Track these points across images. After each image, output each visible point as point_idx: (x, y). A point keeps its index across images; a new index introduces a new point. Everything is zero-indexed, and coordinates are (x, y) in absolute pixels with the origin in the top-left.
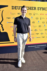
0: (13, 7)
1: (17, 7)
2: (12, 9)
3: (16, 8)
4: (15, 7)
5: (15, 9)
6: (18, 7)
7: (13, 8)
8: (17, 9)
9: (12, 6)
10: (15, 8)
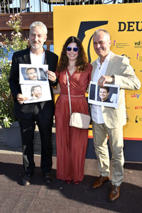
0: (122, 25)
1: (135, 26)
2: (120, 30)
3: (131, 28)
4: (129, 23)
5: (129, 30)
6: (137, 23)
7: (122, 28)
8: (133, 30)
9: (120, 23)
10: (129, 26)
